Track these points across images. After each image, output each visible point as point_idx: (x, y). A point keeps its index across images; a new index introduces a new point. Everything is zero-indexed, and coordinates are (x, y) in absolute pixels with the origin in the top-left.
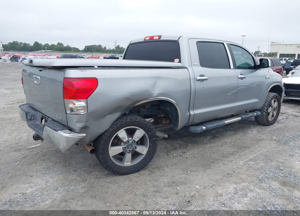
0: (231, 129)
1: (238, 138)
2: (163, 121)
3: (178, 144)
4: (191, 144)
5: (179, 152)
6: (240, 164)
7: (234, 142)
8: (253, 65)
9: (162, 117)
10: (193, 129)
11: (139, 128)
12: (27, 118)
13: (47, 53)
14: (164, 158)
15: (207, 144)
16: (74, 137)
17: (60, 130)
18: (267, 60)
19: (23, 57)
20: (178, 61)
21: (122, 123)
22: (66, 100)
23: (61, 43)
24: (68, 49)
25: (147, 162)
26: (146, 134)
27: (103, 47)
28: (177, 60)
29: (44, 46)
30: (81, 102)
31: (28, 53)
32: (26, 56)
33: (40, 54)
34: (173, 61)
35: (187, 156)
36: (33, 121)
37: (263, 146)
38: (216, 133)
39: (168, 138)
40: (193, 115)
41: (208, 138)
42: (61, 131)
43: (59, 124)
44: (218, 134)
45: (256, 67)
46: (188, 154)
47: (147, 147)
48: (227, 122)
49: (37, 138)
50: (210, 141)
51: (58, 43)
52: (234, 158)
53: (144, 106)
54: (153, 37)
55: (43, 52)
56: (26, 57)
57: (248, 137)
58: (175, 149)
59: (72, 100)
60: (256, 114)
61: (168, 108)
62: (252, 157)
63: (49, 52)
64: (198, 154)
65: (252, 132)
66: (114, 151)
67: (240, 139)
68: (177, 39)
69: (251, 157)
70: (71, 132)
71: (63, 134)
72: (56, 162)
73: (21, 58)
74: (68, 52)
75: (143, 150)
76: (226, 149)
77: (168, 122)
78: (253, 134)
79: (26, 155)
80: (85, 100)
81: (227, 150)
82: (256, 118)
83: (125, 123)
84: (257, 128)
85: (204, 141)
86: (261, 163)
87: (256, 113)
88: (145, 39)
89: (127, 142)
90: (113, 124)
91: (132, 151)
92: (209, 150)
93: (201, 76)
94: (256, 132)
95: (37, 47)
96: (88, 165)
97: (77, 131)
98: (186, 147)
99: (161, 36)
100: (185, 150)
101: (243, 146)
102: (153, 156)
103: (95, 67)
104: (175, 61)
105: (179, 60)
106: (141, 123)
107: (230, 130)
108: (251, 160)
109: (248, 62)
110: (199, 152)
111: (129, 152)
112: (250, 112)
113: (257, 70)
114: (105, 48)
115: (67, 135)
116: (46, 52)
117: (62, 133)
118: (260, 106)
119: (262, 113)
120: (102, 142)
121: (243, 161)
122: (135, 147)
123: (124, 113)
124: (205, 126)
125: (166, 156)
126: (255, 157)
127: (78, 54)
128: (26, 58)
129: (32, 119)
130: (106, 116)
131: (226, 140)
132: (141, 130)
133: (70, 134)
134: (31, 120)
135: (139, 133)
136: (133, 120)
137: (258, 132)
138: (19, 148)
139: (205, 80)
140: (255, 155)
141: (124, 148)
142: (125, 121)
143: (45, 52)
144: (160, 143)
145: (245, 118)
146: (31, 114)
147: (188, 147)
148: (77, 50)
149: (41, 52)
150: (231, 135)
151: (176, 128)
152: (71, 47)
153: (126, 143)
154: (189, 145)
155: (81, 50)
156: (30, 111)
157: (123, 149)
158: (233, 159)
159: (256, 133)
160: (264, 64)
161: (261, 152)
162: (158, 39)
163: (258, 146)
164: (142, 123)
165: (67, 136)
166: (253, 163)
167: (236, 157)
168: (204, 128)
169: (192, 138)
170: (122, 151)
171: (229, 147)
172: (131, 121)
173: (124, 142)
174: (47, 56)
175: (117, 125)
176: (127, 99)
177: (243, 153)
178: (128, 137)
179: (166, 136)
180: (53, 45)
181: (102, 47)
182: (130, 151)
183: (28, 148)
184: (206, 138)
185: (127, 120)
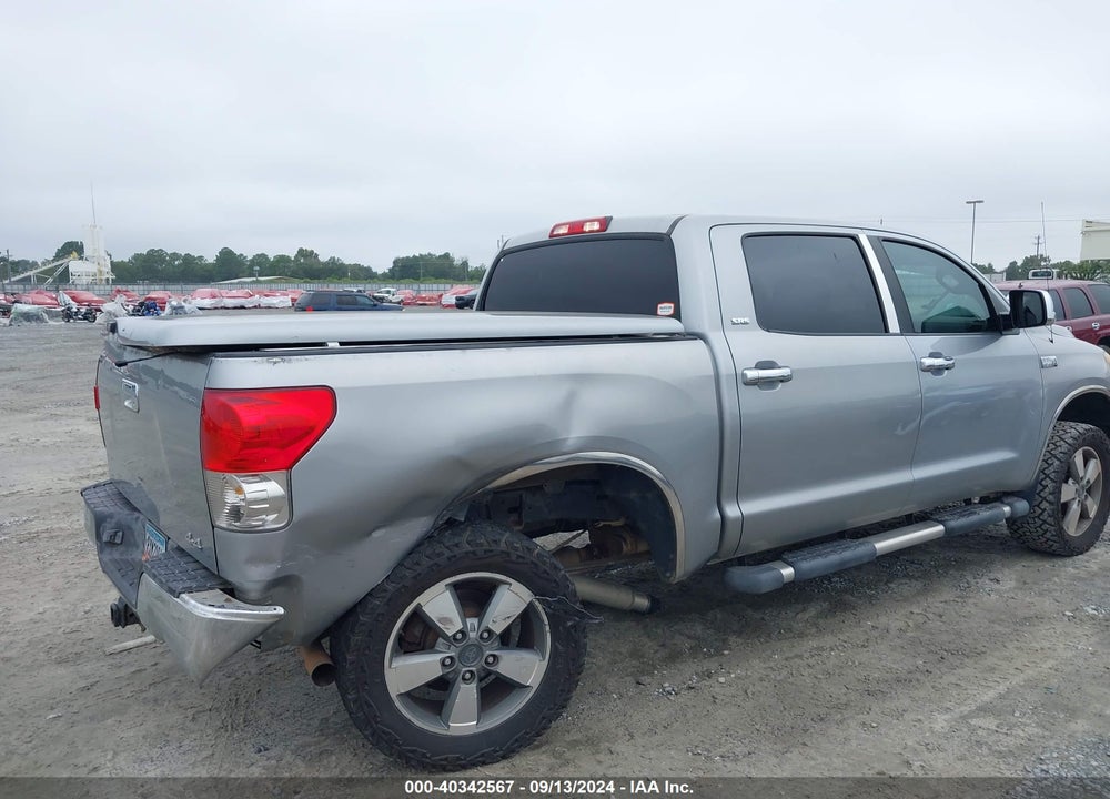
0: (911, 569)
1: (936, 611)
2: (625, 541)
3: (689, 637)
4: (739, 636)
5: (688, 670)
6: (937, 727)
7: (918, 627)
8: (983, 314)
9: (615, 527)
10: (742, 577)
11: (510, 580)
12: (99, 537)
13: (260, 287)
14: (621, 697)
15: (807, 636)
16: (238, 619)
17: (189, 590)
18: (1040, 295)
19: (174, 303)
20: (671, 311)
21: (436, 560)
22: (210, 474)
23: (309, 249)
24: (335, 270)
25: (544, 718)
26: (537, 603)
27: (457, 262)
28: (666, 308)
29: (252, 261)
30: (267, 479)
31: (192, 287)
32: (185, 301)
33: (234, 293)
34: (653, 313)
35: (717, 690)
36: (122, 548)
37: (1038, 647)
38: (846, 591)
39: (650, 612)
40: (736, 520)
41: (812, 612)
42: (192, 598)
43: (195, 565)
44: (852, 595)
45: (997, 325)
46: (722, 680)
47: (544, 659)
48: (884, 544)
49: (123, 616)
50: (821, 621)
51: (301, 251)
52: (913, 699)
53: (540, 488)
54: (581, 224)
55: (245, 283)
56: (183, 304)
57: (976, 605)
58: (673, 657)
59: (233, 475)
60: (1007, 509)
61: (633, 495)
62: (988, 696)
63: (265, 282)
64: (761, 680)
65: (997, 586)
66: (406, 672)
67: (941, 616)
68: (664, 230)
69: (986, 698)
70: (227, 600)
71: (194, 606)
72: (200, 709)
73: (168, 306)
74: (332, 282)
75: (526, 668)
76: (880, 659)
77: (643, 547)
78: (997, 591)
79: (97, 679)
80: (282, 474)
81: (884, 663)
82: (1015, 527)
83: (449, 559)
84: (1018, 567)
85: (795, 625)
86: (1025, 725)
87: (1008, 504)
88: (555, 233)
89: (459, 636)
90: (400, 564)
91: (483, 674)
92: (811, 661)
93: (761, 366)
94: (1013, 584)
95: (229, 267)
96: (317, 722)
97: (253, 595)
98: (719, 652)
99: (611, 218)
100: (712, 665)
101: (952, 646)
102: (570, 692)
103: (330, 345)
104: (659, 312)
105: (672, 305)
106: (514, 558)
107: (906, 576)
108: (984, 710)
109: (963, 306)
110: (769, 672)
111: (468, 676)
112: (985, 501)
113: (1002, 335)
114: (465, 264)
115: (212, 613)
116: (258, 282)
117: (193, 602)
118: (1023, 478)
119: (1038, 506)
120: (355, 639)
121: (947, 717)
122: (494, 656)
123: (446, 518)
124: (791, 564)
125: (632, 691)
126: (1001, 697)
127: (368, 287)
128: (183, 307)
129: (118, 541)
130: (369, 534)
131: (883, 620)
132: (517, 586)
133: (223, 607)
134: (111, 543)
135: (510, 600)
136: (482, 545)
137: (1023, 584)
138: (78, 649)
139: (783, 379)
140: (1002, 688)
141: (448, 661)
142: (447, 553)
143: (253, 282)
144: (614, 634)
145: (961, 528)
146: (114, 521)
147: (726, 652)
148: (364, 274)
149: (238, 283)
150: (906, 599)
151: (668, 574)
152: (347, 263)
153: (455, 639)
154: (733, 639)
155: (380, 272)
156: (112, 510)
157: (443, 664)
158: (907, 702)
159: (1015, 588)
160: (1028, 310)
161: (1030, 673)
162: (598, 231)
163: (1018, 644)
164: (519, 557)
165: (211, 616)
166: (990, 723)
167: (922, 693)
168: (788, 572)
169: (750, 612)
170: (438, 672)
171: (893, 649)
172: (474, 553)
173: (445, 637)
174: (257, 296)
175: (417, 567)
176: (458, 463)
177: (953, 679)
178: (464, 616)
179: (642, 602)
180: (282, 259)
181: (453, 260)
182: (471, 672)
183: (109, 650)
184: (804, 610)
185: (457, 545)
